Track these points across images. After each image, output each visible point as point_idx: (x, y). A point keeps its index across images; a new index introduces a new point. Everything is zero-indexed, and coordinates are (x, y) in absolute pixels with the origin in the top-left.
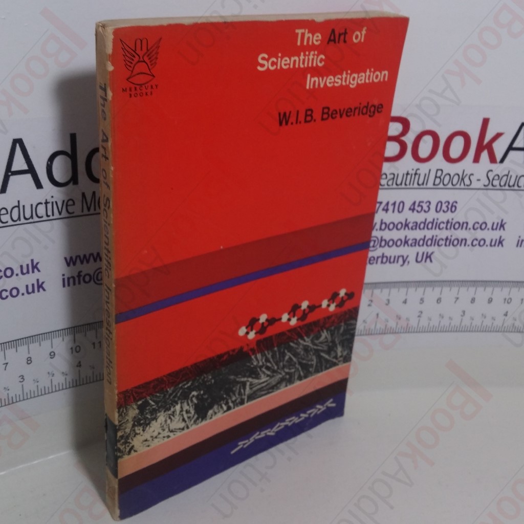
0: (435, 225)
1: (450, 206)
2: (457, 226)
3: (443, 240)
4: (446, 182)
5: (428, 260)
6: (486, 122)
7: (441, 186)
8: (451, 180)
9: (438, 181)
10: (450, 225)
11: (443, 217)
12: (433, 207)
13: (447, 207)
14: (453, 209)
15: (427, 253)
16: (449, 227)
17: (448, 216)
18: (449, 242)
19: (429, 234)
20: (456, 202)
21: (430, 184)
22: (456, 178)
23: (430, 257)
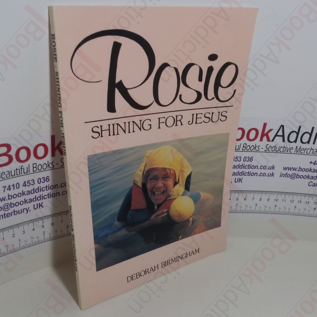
0: (243, 167)
1: (250, 159)
2: (253, 167)
3: (247, 173)
4: (248, 149)
5: (240, 181)
6: (265, 125)
7: (246, 150)
8: (250, 148)
9: (244, 148)
10: (250, 167)
11: (247, 163)
12: (242, 159)
13: (248, 159)
14: (251, 160)
15: (240, 178)
16: (249, 168)
17: (249, 163)
18: (249, 174)
19: (241, 170)
20: (253, 157)
21: (241, 150)
22: (252, 147)
23: (241, 180)
